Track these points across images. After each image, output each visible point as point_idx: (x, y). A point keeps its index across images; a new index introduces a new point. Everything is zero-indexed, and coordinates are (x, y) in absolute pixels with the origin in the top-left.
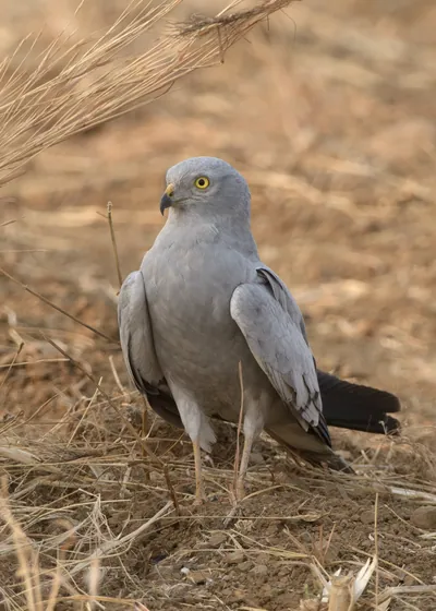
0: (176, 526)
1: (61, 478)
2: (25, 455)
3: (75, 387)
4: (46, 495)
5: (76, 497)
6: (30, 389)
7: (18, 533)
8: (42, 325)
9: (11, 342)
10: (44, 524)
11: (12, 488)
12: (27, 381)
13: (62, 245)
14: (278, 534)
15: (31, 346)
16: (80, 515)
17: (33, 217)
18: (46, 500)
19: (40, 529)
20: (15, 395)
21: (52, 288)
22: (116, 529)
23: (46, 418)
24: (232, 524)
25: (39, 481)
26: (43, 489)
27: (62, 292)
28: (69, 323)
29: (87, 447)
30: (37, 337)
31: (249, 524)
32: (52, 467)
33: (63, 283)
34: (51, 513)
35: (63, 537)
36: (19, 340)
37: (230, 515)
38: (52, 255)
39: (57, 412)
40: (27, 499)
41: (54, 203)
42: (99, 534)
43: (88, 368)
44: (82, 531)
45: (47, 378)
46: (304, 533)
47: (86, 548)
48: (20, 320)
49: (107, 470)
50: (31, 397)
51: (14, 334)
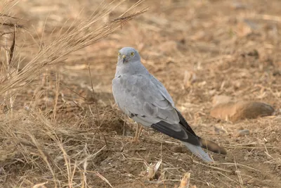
0: (107, 152)
1: (76, 138)
2: (66, 132)
3: (80, 114)
4: (72, 143)
5: (80, 144)
6: (67, 114)
7: (65, 153)
8: (71, 97)
9: (62, 101)
10: (71, 151)
11: (63, 141)
12: (67, 112)
13: (76, 75)
14: (135, 154)
15: (68, 103)
16: (81, 148)
17: (68, 67)
18: (71, 145)
19: (70, 152)
20: (63, 116)
21: (73, 87)
22: (91, 152)
23: (72, 122)
24: (122, 151)
25: (70, 139)
26: (71, 141)
27: (76, 88)
28: (78, 96)
29: (83, 130)
30: (69, 100)
31: (127, 151)
32: (74, 135)
33: (76, 85)
34: (74, 148)
35: (77, 154)
36: (65, 101)
37: (122, 148)
38: (73, 77)
39: (75, 120)
40: (67, 144)
41: (74, 64)
42: (86, 154)
43: (83, 108)
44: (82, 153)
45: (72, 111)
46: (142, 153)
47: (83, 157)
48: (65, 96)
49: (88, 136)
50: (68, 116)
51: (63, 99)
